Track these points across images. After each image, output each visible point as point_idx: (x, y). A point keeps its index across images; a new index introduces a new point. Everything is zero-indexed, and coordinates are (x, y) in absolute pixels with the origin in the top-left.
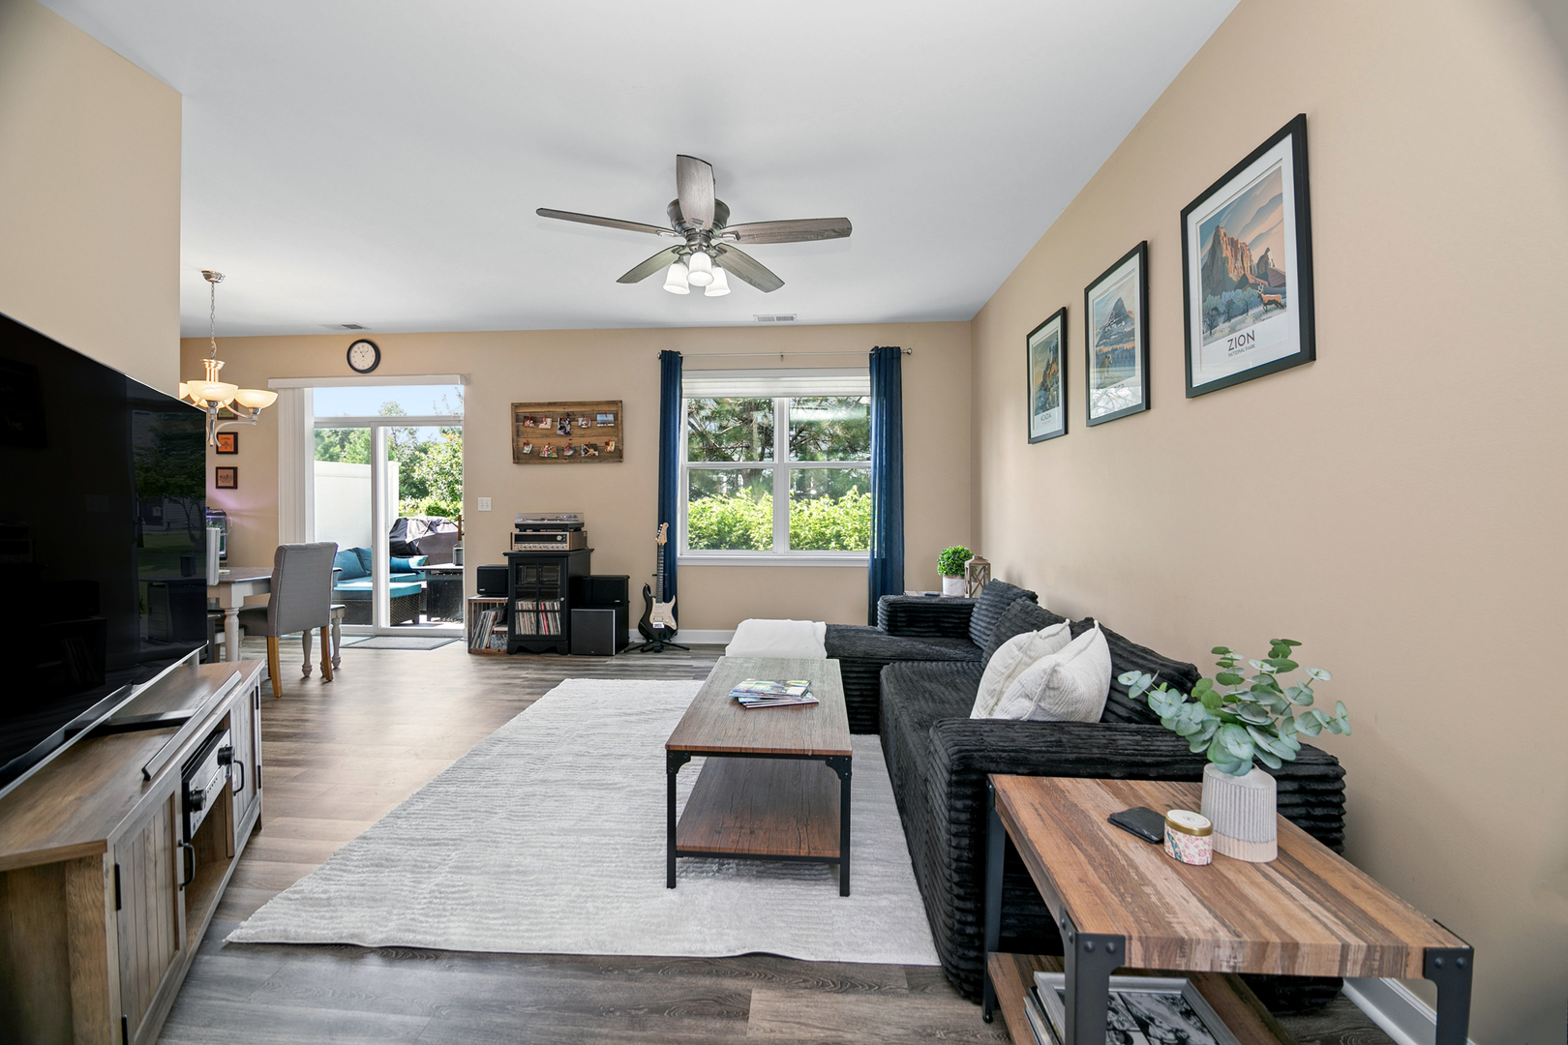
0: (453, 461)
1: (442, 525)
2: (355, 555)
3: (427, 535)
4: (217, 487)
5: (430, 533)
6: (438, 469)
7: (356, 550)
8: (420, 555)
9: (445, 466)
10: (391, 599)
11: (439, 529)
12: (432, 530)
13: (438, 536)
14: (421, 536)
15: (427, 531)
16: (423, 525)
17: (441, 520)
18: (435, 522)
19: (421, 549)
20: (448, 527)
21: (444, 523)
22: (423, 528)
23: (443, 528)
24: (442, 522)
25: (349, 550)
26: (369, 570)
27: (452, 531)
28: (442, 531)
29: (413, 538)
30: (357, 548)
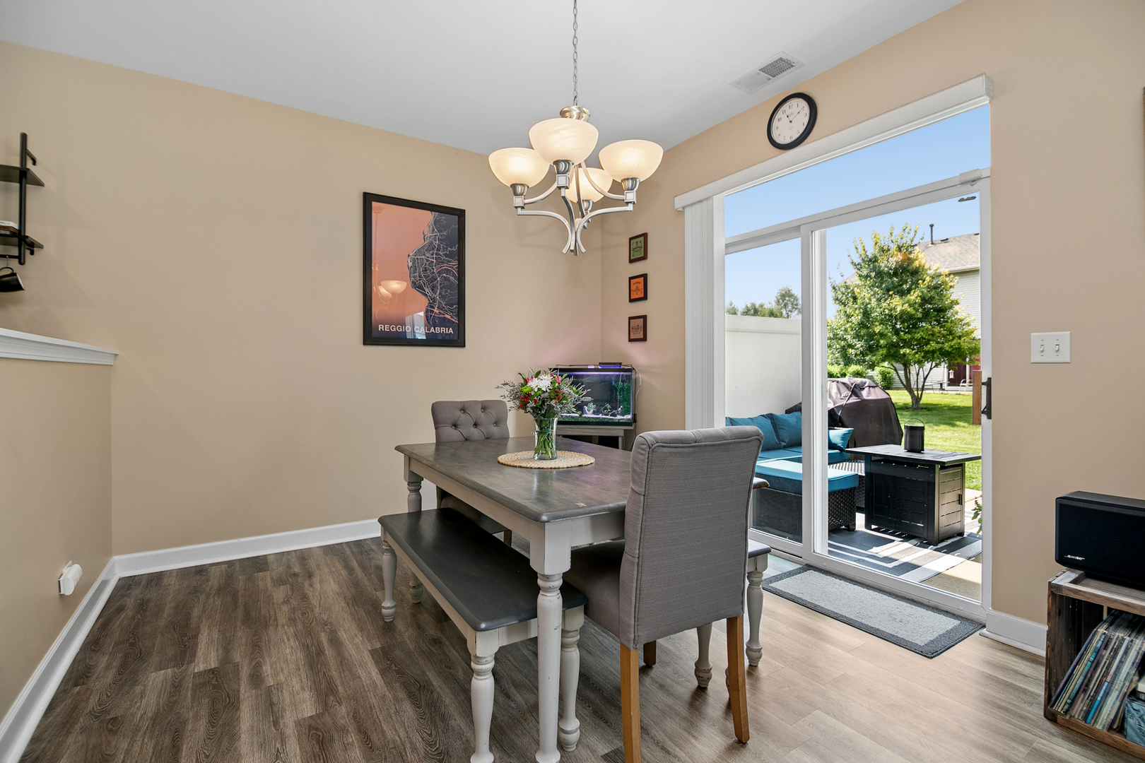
0: (848, 326)
1: (867, 389)
2: (768, 422)
3: (851, 401)
4: (630, 340)
5: (854, 400)
6: (831, 336)
7: (771, 417)
8: (844, 426)
9: (838, 332)
10: (830, 494)
11: (865, 394)
12: (857, 395)
13: (864, 404)
14: (844, 402)
15: (851, 396)
16: (845, 388)
17: (865, 383)
18: (859, 385)
19: (845, 420)
20: (875, 392)
21: (869, 387)
22: (846, 393)
23: (869, 393)
24: (866, 385)
25: (763, 416)
26: (784, 442)
27: (880, 398)
28: (868, 396)
29: (834, 404)
30: (771, 414)
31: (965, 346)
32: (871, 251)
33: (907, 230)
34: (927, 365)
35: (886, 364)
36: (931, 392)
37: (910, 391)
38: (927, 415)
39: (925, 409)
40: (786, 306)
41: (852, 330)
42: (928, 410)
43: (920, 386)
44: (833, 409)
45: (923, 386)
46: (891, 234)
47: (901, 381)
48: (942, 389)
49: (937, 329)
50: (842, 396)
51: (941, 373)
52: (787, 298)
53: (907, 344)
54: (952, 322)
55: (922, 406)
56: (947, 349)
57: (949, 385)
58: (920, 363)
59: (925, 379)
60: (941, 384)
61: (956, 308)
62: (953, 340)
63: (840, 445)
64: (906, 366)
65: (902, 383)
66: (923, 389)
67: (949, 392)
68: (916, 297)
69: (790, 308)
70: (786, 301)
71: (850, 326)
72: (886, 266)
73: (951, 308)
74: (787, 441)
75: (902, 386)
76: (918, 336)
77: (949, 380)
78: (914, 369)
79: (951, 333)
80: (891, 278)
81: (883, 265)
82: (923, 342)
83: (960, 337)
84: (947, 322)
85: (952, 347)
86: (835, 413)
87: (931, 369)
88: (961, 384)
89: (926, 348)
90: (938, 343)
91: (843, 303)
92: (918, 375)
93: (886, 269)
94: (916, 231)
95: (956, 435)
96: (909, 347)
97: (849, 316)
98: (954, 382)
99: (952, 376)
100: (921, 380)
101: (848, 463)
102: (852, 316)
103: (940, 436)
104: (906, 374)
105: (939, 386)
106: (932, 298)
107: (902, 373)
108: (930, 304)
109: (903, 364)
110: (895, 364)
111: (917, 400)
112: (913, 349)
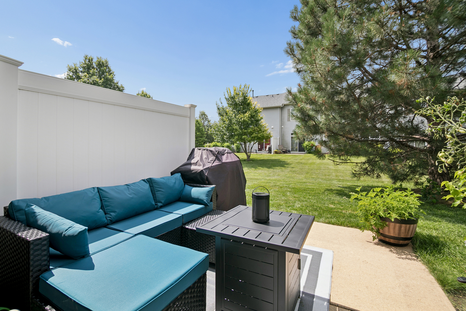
1: (226, 155)
2: (147, 186)
3: (215, 164)
5: (217, 163)
7: (150, 181)
8: (210, 184)
9: (220, 128)
11: (224, 158)
12: (219, 159)
13: (224, 165)
14: (209, 165)
15: (215, 160)
16: (211, 155)
17: (225, 151)
18: (221, 152)
19: (210, 178)
20: (231, 156)
21: (227, 153)
22: (212, 158)
23: (227, 158)
24: (226, 152)
25: (144, 180)
26: (161, 202)
27: (234, 160)
28: (226, 160)
29: (203, 166)
30: (150, 178)
31: (265, 135)
32: (233, 94)
33: (246, 87)
34: (252, 143)
35: (238, 142)
36: (253, 153)
37: (247, 154)
38: (252, 163)
39: (252, 160)
40: (203, 119)
41: (225, 128)
42: (253, 161)
43: (250, 151)
44: (202, 170)
45: (251, 151)
46: (240, 88)
47: (243, 149)
48: (256, 152)
49: (256, 128)
50: (210, 160)
51: (256, 146)
52: (203, 116)
53: (245, 134)
54: (261, 126)
55: (250, 159)
56: (259, 136)
57: (258, 151)
58: (250, 141)
59: (251, 148)
60: (256, 150)
61: (262, 120)
62: (261, 133)
63: (205, 201)
64: (245, 143)
65: (244, 150)
66: (251, 152)
67: (259, 154)
68: (249, 115)
69: (205, 120)
70: (203, 117)
71: (225, 126)
72: (238, 101)
73: (260, 120)
74: (163, 201)
75: (243, 151)
76: (249, 131)
77: (259, 148)
78: (248, 144)
79: (260, 130)
80: (240, 106)
81: (237, 100)
82: (251, 133)
83: (263, 132)
84: (259, 125)
85: (261, 135)
86: (204, 174)
87: (253, 144)
88: (262, 150)
89: (252, 136)
90: (256, 134)
91: (222, 115)
92: (249, 147)
93: (238, 102)
94: (248, 87)
95: (263, 171)
96: (246, 135)
97: (224, 121)
98: (260, 150)
99: (259, 147)
100: (250, 149)
101: (210, 216)
102: (226, 121)
103: (257, 172)
104: (245, 146)
105: (255, 151)
106: (254, 116)
107: (243, 146)
108: (254, 118)
109: (244, 142)
110: (241, 142)
111: (249, 157)
112: (247, 136)
